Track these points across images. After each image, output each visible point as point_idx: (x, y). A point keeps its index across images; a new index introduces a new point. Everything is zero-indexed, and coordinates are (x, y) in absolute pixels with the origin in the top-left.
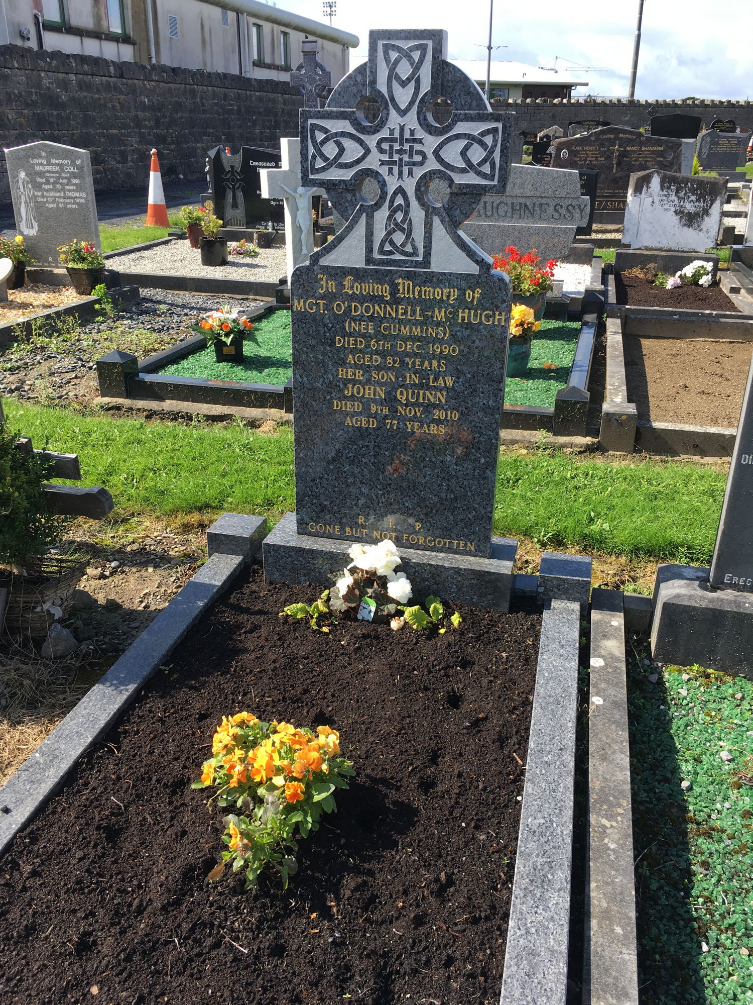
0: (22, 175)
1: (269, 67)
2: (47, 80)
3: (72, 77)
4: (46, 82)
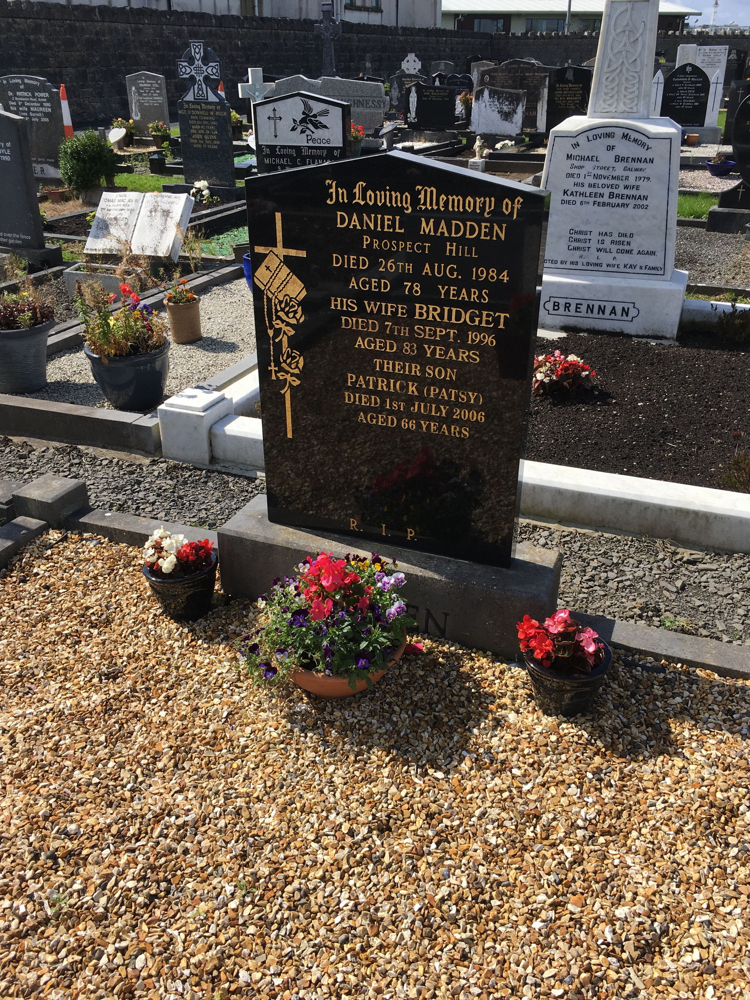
0: (133, 88)
1: (359, 9)
2: (167, 31)
3: (185, 28)
4: (166, 32)
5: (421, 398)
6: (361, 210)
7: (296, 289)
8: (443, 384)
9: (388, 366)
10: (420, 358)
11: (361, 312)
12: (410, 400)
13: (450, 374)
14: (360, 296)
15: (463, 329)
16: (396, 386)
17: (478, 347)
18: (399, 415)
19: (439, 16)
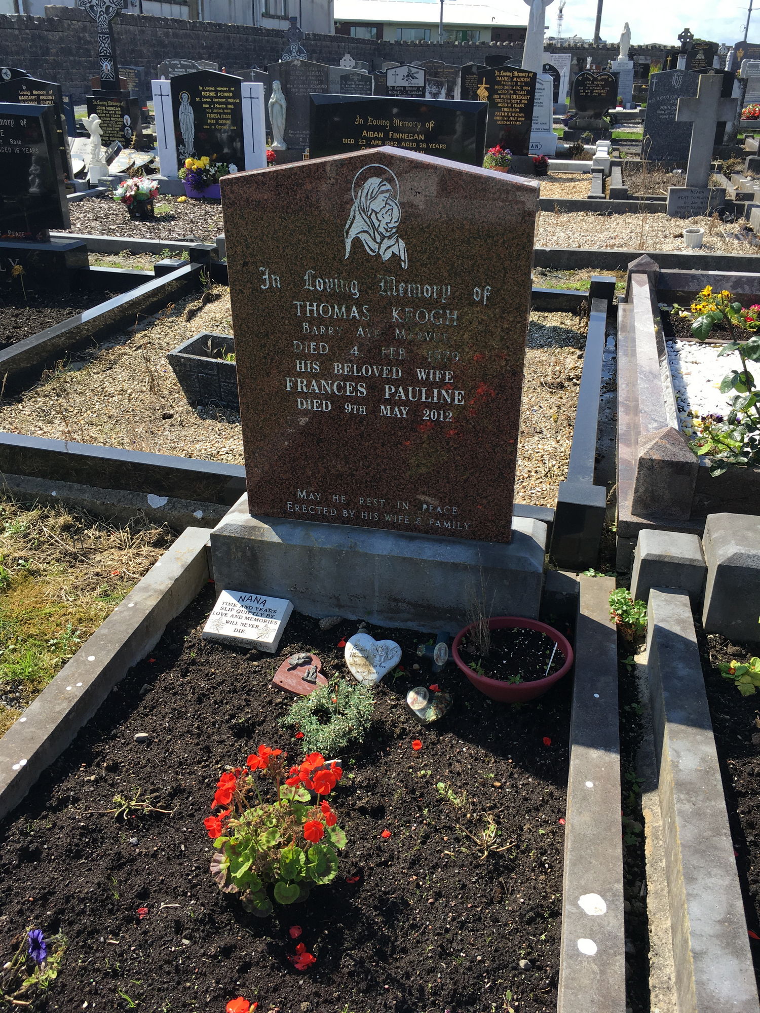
1: (273, 17)
5: (511, 116)
6: (502, 76)
7: (486, 94)
8: (517, 112)
9: (505, 109)
10: (512, 107)
11: (500, 98)
12: (509, 117)
13: (518, 110)
14: (500, 94)
15: (521, 100)
16: (506, 114)
17: (524, 103)
18: (506, 121)
19: (333, 23)
